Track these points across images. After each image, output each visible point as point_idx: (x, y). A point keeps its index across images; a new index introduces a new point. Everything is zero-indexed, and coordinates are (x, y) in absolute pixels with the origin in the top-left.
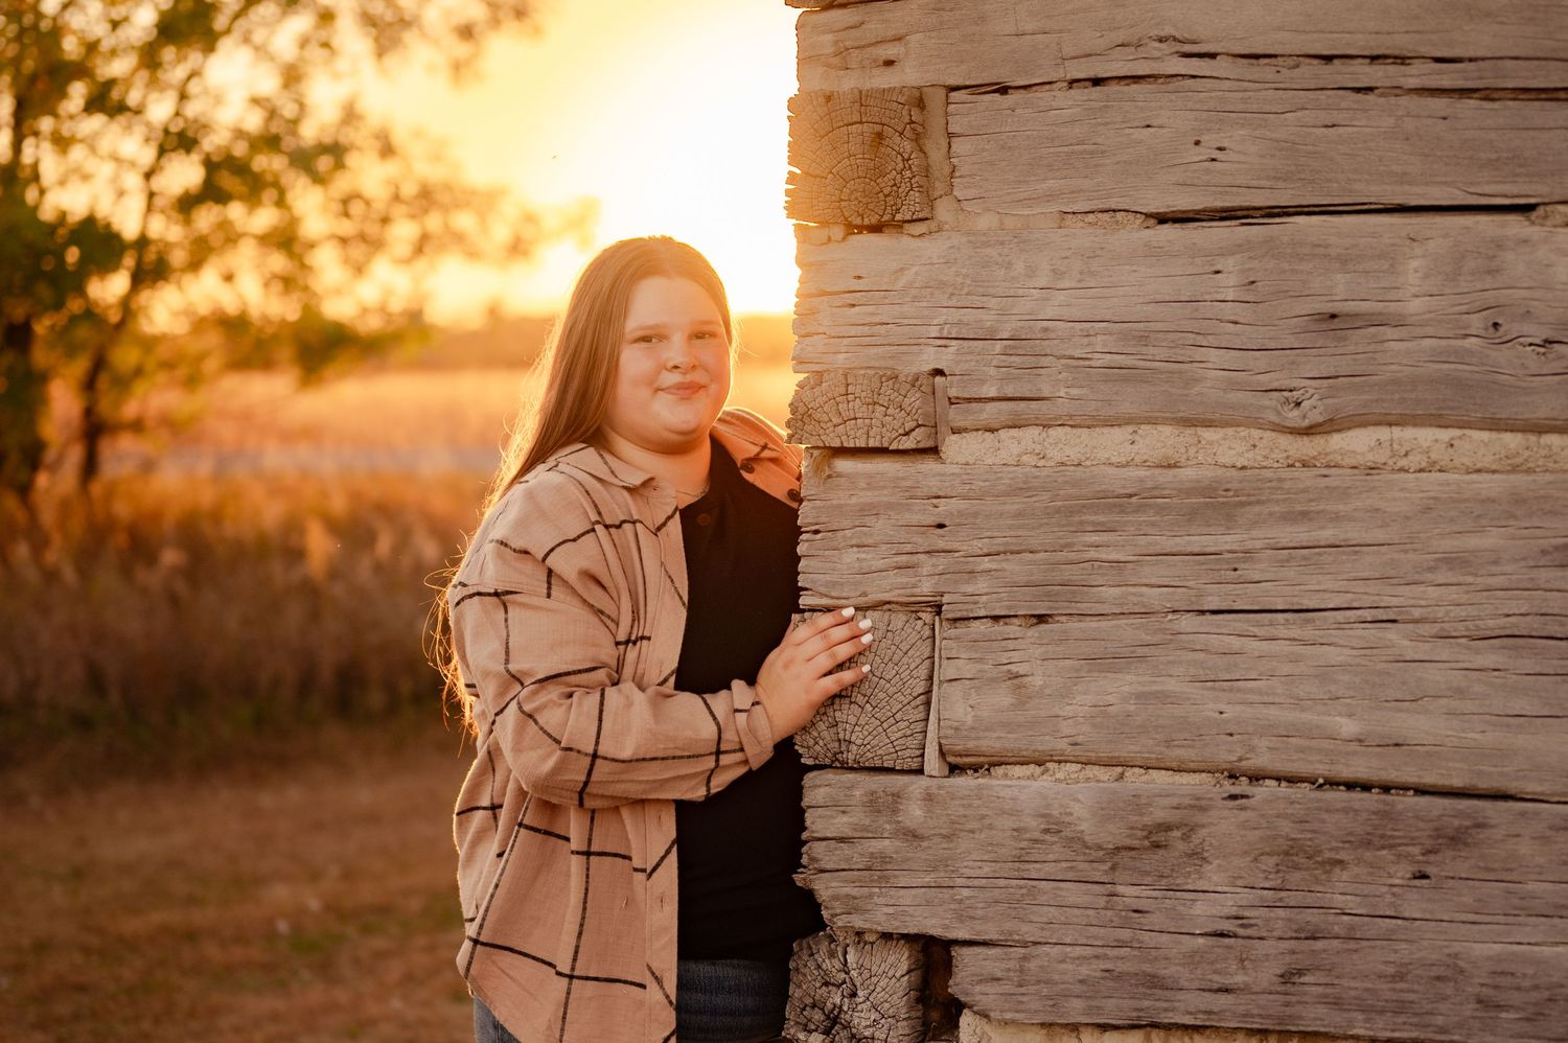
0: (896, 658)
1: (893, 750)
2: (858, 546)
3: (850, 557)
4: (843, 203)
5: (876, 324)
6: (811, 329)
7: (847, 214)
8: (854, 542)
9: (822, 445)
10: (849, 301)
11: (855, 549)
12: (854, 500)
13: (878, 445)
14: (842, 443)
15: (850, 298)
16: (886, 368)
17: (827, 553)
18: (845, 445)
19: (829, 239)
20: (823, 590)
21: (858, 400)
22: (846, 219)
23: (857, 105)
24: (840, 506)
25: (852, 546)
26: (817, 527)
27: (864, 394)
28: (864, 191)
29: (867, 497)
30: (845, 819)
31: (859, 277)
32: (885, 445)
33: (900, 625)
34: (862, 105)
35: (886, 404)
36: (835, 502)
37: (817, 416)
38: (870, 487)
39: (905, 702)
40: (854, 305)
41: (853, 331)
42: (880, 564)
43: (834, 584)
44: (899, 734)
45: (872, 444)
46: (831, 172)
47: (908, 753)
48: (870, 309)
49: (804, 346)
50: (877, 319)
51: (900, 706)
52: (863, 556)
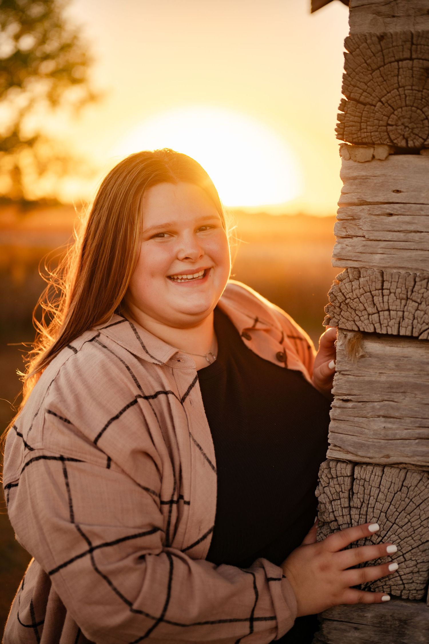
0: (409, 509)
1: (401, 582)
2: (384, 417)
3: (379, 424)
4: (390, 128)
5: (411, 232)
6: (351, 232)
7: (393, 137)
8: (381, 413)
9: (356, 329)
10: (388, 211)
11: (383, 419)
12: (383, 378)
13: (408, 333)
14: (375, 329)
15: (388, 209)
16: (417, 269)
17: (356, 419)
18: (378, 331)
19: (374, 157)
20: (350, 449)
21: (392, 295)
22: (392, 141)
23: (408, 45)
24: (370, 382)
25: (379, 416)
26: (349, 397)
27: (398, 290)
28: (410, 118)
29: (397, 377)
30: (357, 634)
31: (398, 191)
32: (415, 334)
33: (415, 482)
34: (412, 44)
35: (419, 301)
36: (367, 379)
37: (354, 304)
38: (398, 367)
39: (415, 545)
40: (391, 215)
41: (390, 236)
42: (404, 433)
43: (361, 446)
44: (408, 570)
45: (402, 333)
46: (380, 101)
47: (413, 586)
48: (407, 218)
49: (344, 246)
50: (412, 228)
51: (410, 548)
52: (389, 425)
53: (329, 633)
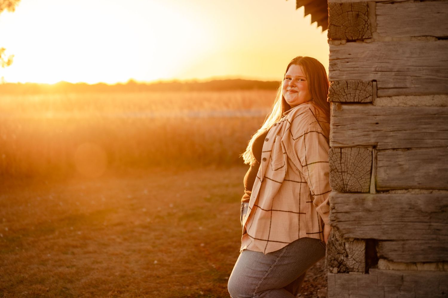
0: (361, 161)
1: (361, 187)
2: (352, 129)
3: (350, 132)
4: (346, 34)
5: (355, 67)
6: (335, 69)
7: (347, 37)
8: (351, 128)
9: (339, 101)
10: (347, 61)
11: (351, 130)
12: (350, 117)
13: (357, 101)
14: (346, 100)
15: (347, 60)
16: (358, 80)
17: (342, 132)
18: (347, 101)
19: (341, 44)
20: (341, 142)
21: (351, 89)
22: (347, 38)
23: (351, 7)
24: (346, 118)
25: (349, 130)
26: (339, 124)
27: (353, 87)
28: (353, 30)
29: (355, 116)
30: (348, 207)
31: (350, 54)
32: (360, 101)
33: (363, 151)
34: (352, 6)
35: (360, 90)
36: (345, 117)
37: (338, 93)
38: (355, 113)
39: (365, 173)
40: (348, 62)
41: (348, 69)
42: (359, 134)
43: (345, 140)
44: (363, 182)
45: (355, 101)
46: (342, 25)
47: (365, 187)
48: (354, 63)
49: (332, 74)
50: (356, 66)
51: (363, 174)
52: (353, 132)
53: (338, 208)
